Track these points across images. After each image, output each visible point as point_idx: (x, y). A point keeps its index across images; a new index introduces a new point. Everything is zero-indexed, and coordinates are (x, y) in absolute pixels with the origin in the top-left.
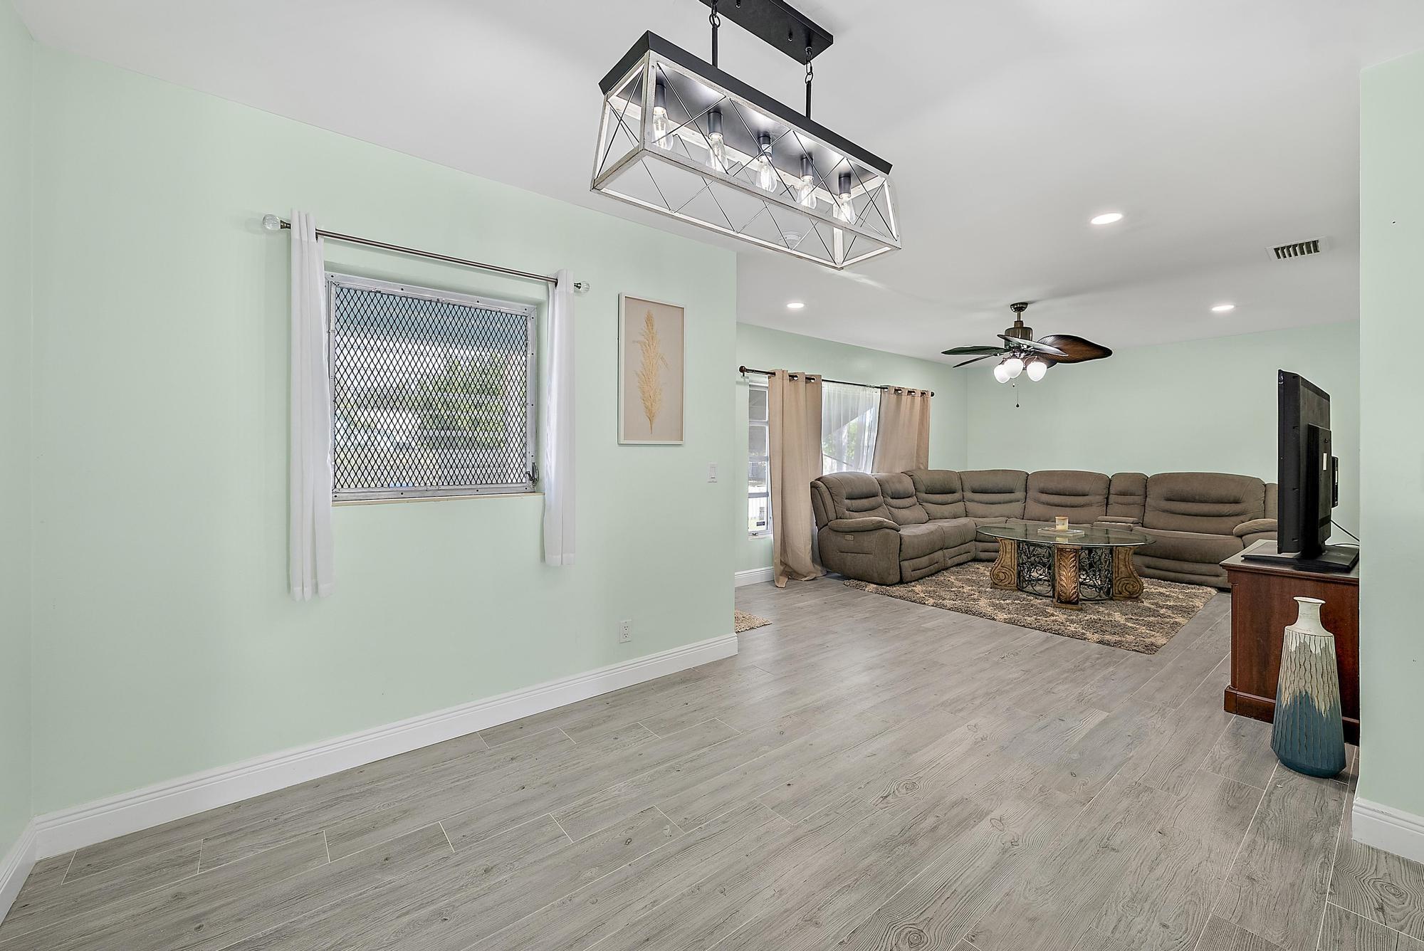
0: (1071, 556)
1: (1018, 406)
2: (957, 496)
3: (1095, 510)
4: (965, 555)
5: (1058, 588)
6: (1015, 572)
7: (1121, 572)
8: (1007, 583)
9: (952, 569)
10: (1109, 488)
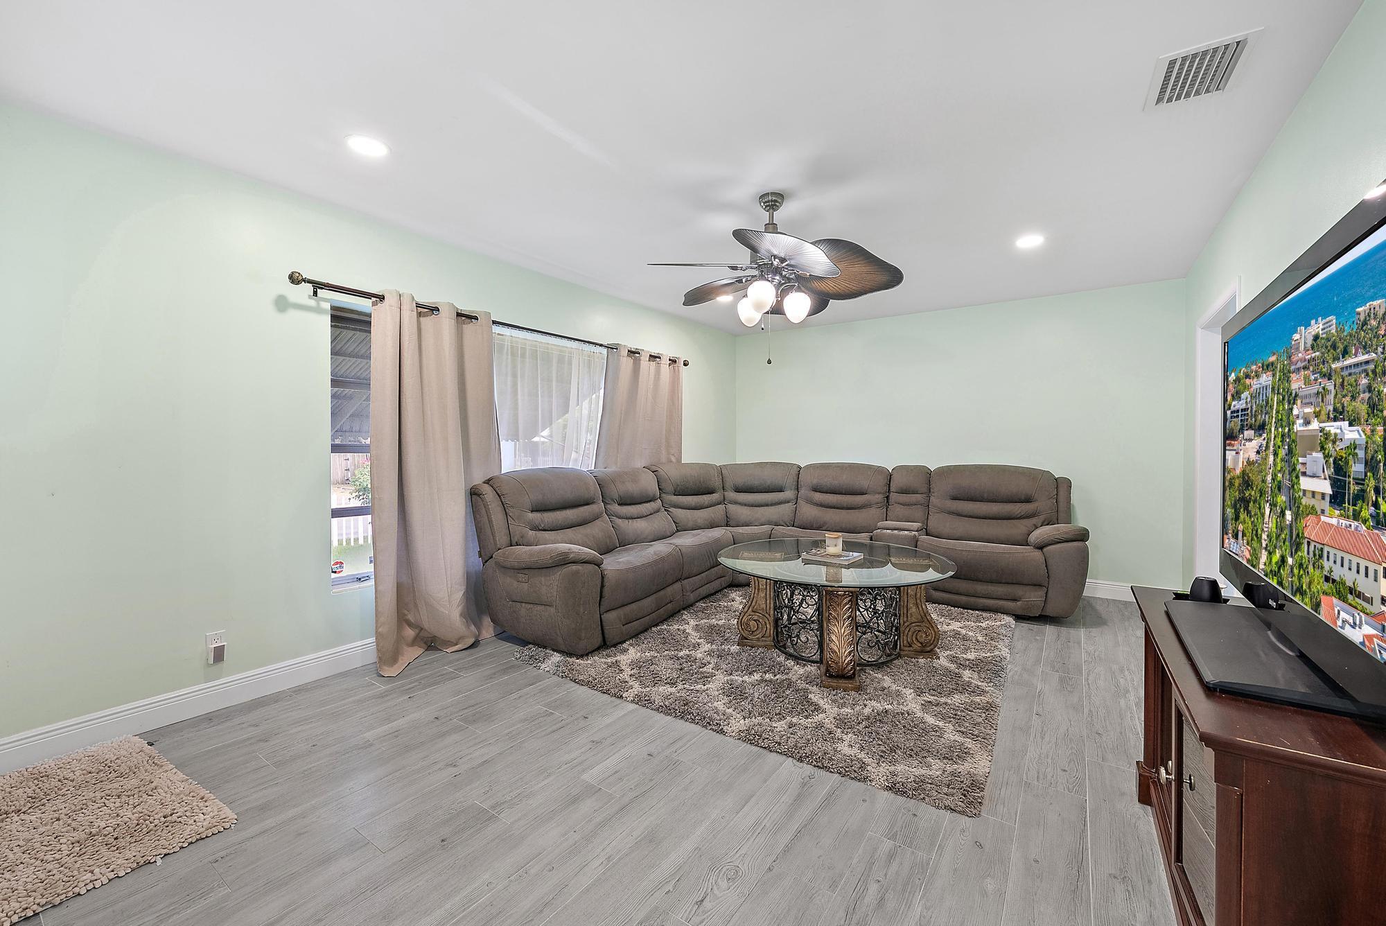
0: (845, 601)
1: (769, 362)
2: (715, 497)
3: (874, 512)
4: (718, 582)
5: (827, 655)
6: (772, 619)
7: (911, 614)
8: (760, 636)
9: (697, 604)
10: (889, 484)
